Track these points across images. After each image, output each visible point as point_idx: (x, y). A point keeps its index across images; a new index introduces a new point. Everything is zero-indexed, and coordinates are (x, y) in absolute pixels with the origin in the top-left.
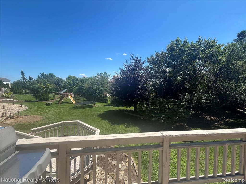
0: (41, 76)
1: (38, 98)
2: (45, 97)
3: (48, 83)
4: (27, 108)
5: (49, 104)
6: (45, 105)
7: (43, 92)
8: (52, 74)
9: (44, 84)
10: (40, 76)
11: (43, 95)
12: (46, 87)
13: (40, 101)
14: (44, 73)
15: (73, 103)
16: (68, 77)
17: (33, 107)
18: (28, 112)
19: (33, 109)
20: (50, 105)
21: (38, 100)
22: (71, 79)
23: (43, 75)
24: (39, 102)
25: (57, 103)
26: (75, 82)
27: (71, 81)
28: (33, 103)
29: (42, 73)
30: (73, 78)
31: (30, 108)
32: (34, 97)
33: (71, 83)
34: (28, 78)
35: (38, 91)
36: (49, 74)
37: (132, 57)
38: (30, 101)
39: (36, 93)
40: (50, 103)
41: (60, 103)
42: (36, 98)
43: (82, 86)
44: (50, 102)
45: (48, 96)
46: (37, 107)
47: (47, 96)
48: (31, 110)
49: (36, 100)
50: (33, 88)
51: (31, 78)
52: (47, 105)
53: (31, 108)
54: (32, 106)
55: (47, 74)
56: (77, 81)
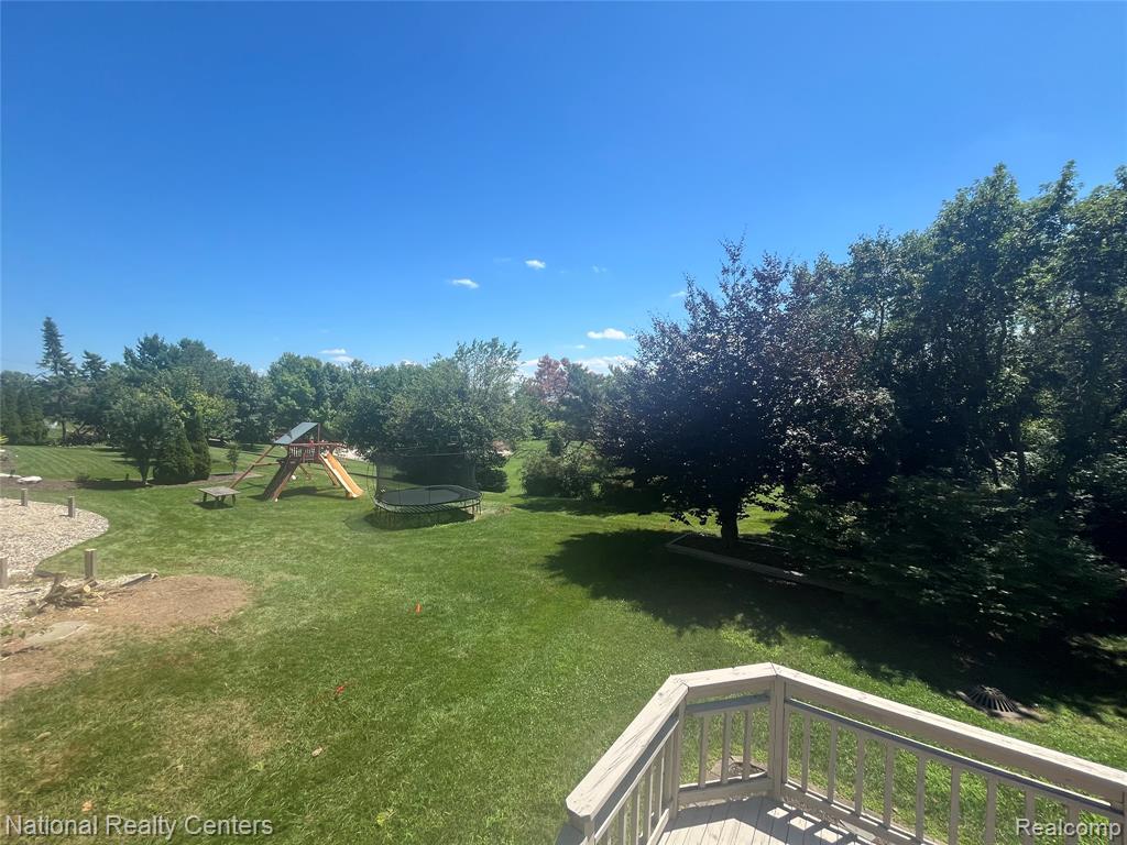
0: (142, 354)
1: (151, 469)
2: (191, 461)
3: (201, 390)
4: (102, 525)
5: (220, 503)
6: (198, 504)
7: (179, 438)
8: (199, 346)
9: (178, 392)
10: (137, 354)
11: (181, 452)
12: (188, 408)
13: (158, 481)
14: (156, 337)
15: (347, 493)
16: (280, 363)
17: (137, 517)
18: (116, 546)
19: (143, 531)
20: (227, 506)
21: (150, 478)
22: (304, 370)
23: (151, 346)
24: (155, 488)
25: (261, 491)
26: (327, 384)
27: (306, 381)
28: (127, 492)
29: (146, 339)
30: (314, 367)
31: (120, 525)
32: (130, 460)
33: (302, 392)
34: (79, 361)
35: (158, 431)
36: (184, 344)
37: (734, 258)
38: (105, 485)
39: (142, 439)
40: (224, 497)
41: (277, 492)
42: (143, 468)
43: (378, 406)
44: (225, 491)
45: (206, 454)
46: (155, 518)
47: (198, 458)
48: (130, 540)
49: (141, 480)
50: (127, 415)
51: (93, 362)
52: (207, 505)
53: (126, 526)
54: (129, 513)
55: (175, 344)
56: (334, 379)
